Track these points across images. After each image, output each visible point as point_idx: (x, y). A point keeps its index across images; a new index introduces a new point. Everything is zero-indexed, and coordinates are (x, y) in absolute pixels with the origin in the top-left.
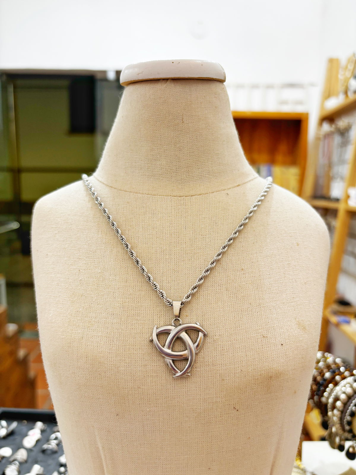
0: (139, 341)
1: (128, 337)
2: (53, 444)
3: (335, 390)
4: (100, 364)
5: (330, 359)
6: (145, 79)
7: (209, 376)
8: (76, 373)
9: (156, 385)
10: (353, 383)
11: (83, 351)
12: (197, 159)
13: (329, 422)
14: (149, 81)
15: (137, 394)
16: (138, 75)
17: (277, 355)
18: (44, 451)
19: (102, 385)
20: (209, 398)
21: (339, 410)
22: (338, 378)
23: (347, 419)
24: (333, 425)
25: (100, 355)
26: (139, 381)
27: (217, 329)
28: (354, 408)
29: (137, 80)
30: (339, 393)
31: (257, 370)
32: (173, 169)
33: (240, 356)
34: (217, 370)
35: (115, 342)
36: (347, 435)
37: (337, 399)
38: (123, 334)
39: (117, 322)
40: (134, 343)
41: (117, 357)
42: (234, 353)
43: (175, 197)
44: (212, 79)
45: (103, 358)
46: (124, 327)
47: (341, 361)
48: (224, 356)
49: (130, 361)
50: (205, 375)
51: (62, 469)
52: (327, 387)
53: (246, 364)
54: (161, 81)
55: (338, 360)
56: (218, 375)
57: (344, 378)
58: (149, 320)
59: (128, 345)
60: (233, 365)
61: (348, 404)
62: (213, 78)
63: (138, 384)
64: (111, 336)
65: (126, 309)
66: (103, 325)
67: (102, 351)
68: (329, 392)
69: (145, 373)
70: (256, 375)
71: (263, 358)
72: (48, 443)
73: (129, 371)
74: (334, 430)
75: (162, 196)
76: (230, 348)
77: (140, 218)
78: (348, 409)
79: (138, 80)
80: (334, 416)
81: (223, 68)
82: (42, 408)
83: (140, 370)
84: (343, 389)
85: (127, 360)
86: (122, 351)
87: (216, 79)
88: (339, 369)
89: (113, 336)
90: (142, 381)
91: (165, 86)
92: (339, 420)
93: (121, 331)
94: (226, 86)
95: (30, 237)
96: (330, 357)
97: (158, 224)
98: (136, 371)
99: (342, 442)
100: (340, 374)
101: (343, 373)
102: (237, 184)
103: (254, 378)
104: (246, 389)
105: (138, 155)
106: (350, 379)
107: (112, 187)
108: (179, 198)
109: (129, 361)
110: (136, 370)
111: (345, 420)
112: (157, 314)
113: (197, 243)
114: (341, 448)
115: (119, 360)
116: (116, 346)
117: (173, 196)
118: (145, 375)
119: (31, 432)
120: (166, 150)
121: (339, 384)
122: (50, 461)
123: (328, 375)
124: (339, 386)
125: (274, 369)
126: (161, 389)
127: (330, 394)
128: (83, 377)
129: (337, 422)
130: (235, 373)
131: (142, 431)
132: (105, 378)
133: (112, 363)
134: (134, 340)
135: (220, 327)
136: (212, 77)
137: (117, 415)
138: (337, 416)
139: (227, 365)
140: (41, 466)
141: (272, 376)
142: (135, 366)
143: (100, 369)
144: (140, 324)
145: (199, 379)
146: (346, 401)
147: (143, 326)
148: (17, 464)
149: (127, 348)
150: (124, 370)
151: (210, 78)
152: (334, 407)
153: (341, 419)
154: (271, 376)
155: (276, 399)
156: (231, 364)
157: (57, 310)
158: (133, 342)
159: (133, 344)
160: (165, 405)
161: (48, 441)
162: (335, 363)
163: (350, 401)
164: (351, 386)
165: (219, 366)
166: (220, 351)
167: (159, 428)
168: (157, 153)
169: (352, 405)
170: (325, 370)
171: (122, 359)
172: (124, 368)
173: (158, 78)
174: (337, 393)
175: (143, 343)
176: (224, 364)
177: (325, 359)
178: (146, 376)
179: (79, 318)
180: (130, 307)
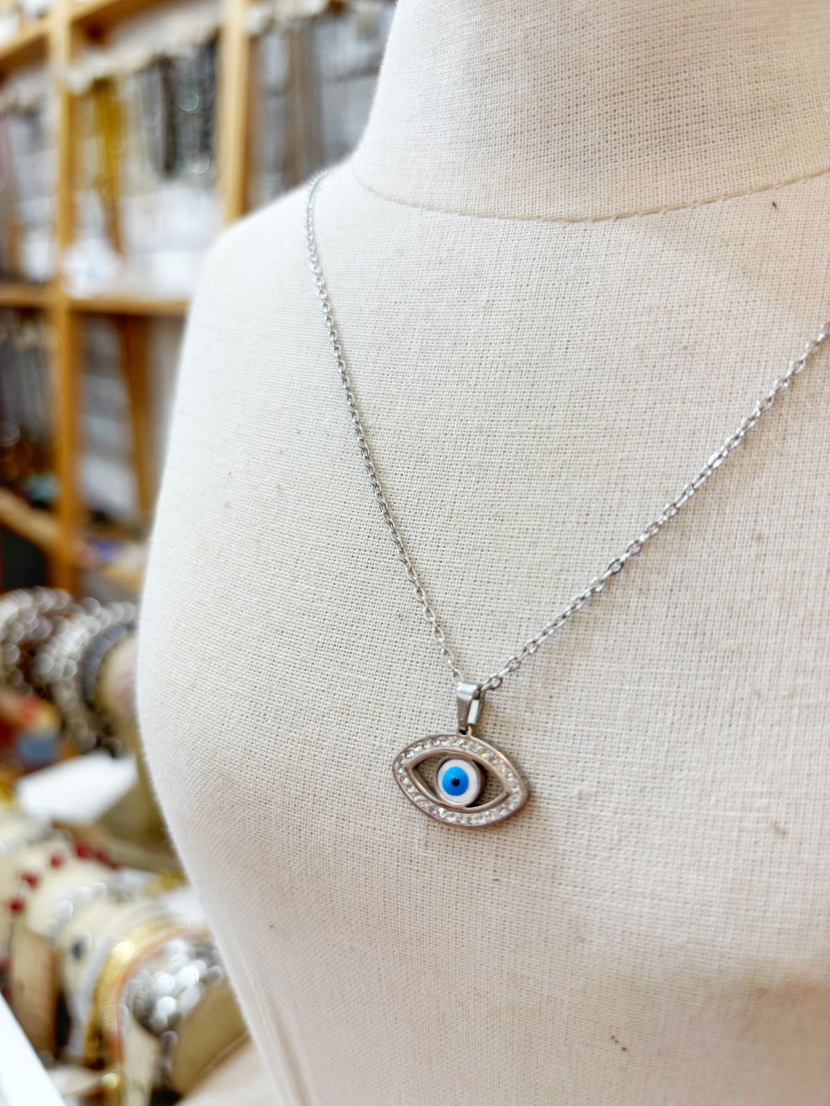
70: (703, 963)
75: (508, 221)
103: (694, 972)
107: (371, 190)
108: (569, 227)
117: (545, 220)
137: (272, 926)
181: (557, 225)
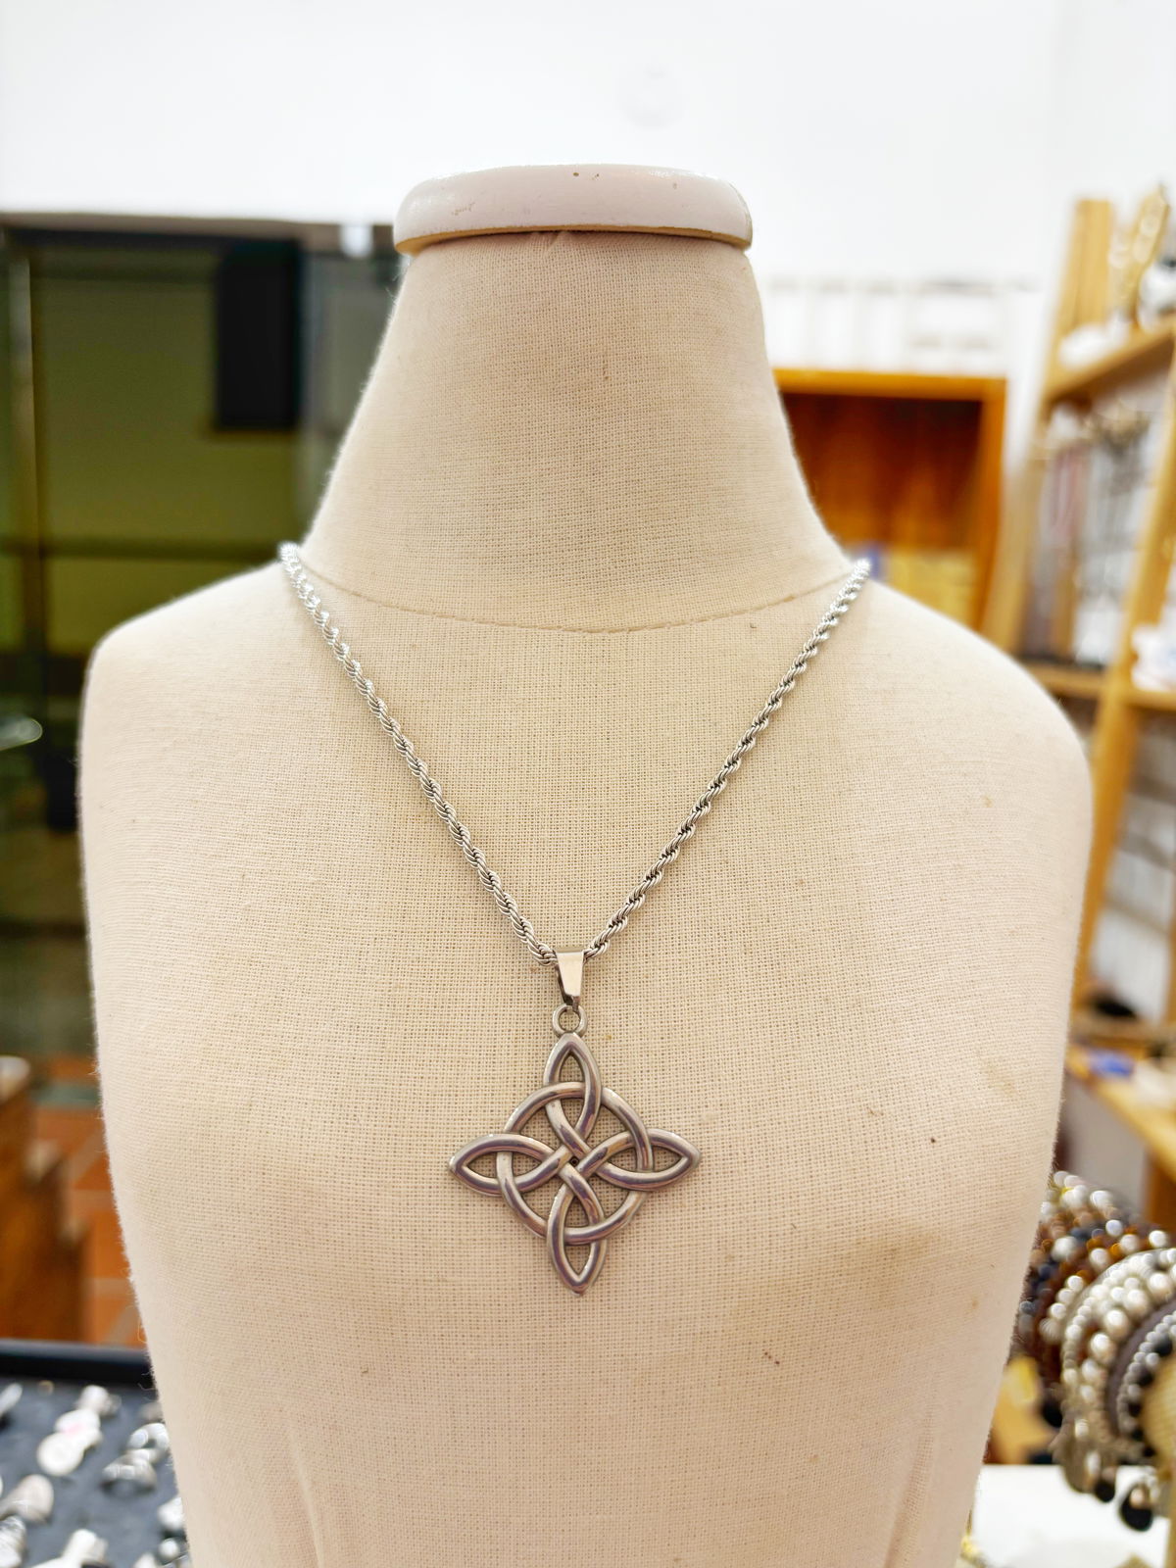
0: (445, 1121)
1: (408, 1104)
2: (140, 1463)
3: (1088, 1297)
4: (310, 1198)
5: (1073, 1193)
6: (481, 230)
7: (683, 1243)
8: (224, 1228)
9: (499, 1270)
10: (1151, 1274)
11: (252, 1153)
12: (651, 506)
13: (1063, 1403)
14: (492, 235)
15: (434, 1303)
16: (456, 214)
17: (916, 1177)
18: (108, 1486)
19: (313, 1269)
20: (681, 1320)
21: (1099, 1364)
22: (1097, 1256)
23: (1126, 1392)
24: (1080, 1413)
25: (311, 1165)
26: (443, 1258)
27: (711, 1083)
28: (1151, 1359)
29: (452, 233)
30: (1102, 1307)
31: (849, 1226)
32: (569, 535)
33: (788, 1178)
34: (711, 1226)
35: (362, 1122)
36: (1125, 1447)
37: (1093, 1327)
38: (390, 1094)
39: (371, 1053)
40: (428, 1125)
41: (366, 1174)
42: (768, 1167)
43: (575, 631)
44: (709, 236)
45: (319, 1178)
46: (393, 1070)
47: (1107, 1201)
48: (734, 1178)
49: (413, 1189)
50: (669, 1240)
51: (170, 1547)
52: (1061, 1285)
53: (811, 1206)
54: (533, 237)
55: (1099, 1198)
56: (713, 1240)
57: (1118, 1258)
58: (478, 1048)
59: (405, 1134)
60: (764, 1208)
61: (1132, 1343)
62: (710, 232)
63: (439, 1266)
64: (347, 1100)
65: (402, 1012)
66: (320, 1062)
67: (316, 1152)
68: (1068, 1303)
69: (462, 1229)
70: (843, 1242)
71: (868, 1187)
72: (125, 1457)
73: (409, 1224)
74: (1080, 1428)
75: (529, 630)
76: (754, 1150)
77: (455, 701)
78: (1130, 1361)
79: (456, 232)
80: (1083, 1382)
81: (745, 200)
82: (104, 1343)
83: (446, 1220)
84: (1116, 1294)
85: (402, 1184)
86: (385, 1154)
87: (719, 234)
88: (1100, 1223)
89: (354, 1100)
90: (453, 1256)
91: (546, 254)
92: (1100, 1398)
93: (384, 1085)
94: (753, 262)
95: (76, 760)
96: (1073, 1185)
97: (514, 724)
98: (432, 1224)
99: (1108, 1472)
100: (1107, 1242)
101: (1116, 1240)
102: (786, 594)
103: (837, 1253)
104: (808, 1290)
105: (449, 487)
106: (1139, 1262)
107: (359, 595)
108: (588, 637)
109: (410, 1190)
110: (432, 1219)
111: (1120, 1397)
112: (508, 1028)
113: (648, 792)
114: (1104, 1491)
115: (373, 1183)
116: (365, 1135)
117: (566, 630)
118: (462, 1237)
119: (66, 1422)
120: (548, 472)
121: (1101, 1276)
122: (131, 1521)
123: (1064, 1246)
124: (1100, 1283)
125: (904, 1224)
126: (518, 1286)
127: (1071, 1310)
128: (248, 1240)
129: (1092, 1404)
130: (770, 1236)
131: (450, 1430)
132: (326, 1246)
133: (350, 1194)
134: (429, 1116)
135: (721, 1078)
136: (709, 229)
137: (365, 1372)
138: (1093, 1385)
139: (745, 1206)
140: (100, 1535)
141: (898, 1246)
142: (428, 1206)
143: (310, 1215)
144: (449, 1063)
145: (647, 1254)
146: (1124, 1333)
147: (460, 1068)
148: (15, 1526)
149: (404, 1142)
150: (391, 1219)
151: (702, 231)
152: (1083, 1354)
153: (1108, 1394)
154: (893, 1248)
155: (911, 1328)
156: (756, 1205)
157: (166, 1010)
158: (424, 1125)
159: (424, 1130)
160: (531, 1342)
161: (122, 1450)
162: (1088, 1206)
163: (1139, 1332)
164: (1143, 1286)
165: (717, 1209)
166: (722, 1157)
167: (507, 1420)
168: (516, 482)
169: (1143, 1346)
170: (1054, 1232)
171: (384, 1179)
172: (391, 1213)
173: (524, 225)
174: (1094, 1307)
175: (457, 1126)
176: (733, 1205)
177: (1056, 1193)
178: (465, 1242)
179: (239, 1039)
180: (416, 1004)
181: (576, 634)
